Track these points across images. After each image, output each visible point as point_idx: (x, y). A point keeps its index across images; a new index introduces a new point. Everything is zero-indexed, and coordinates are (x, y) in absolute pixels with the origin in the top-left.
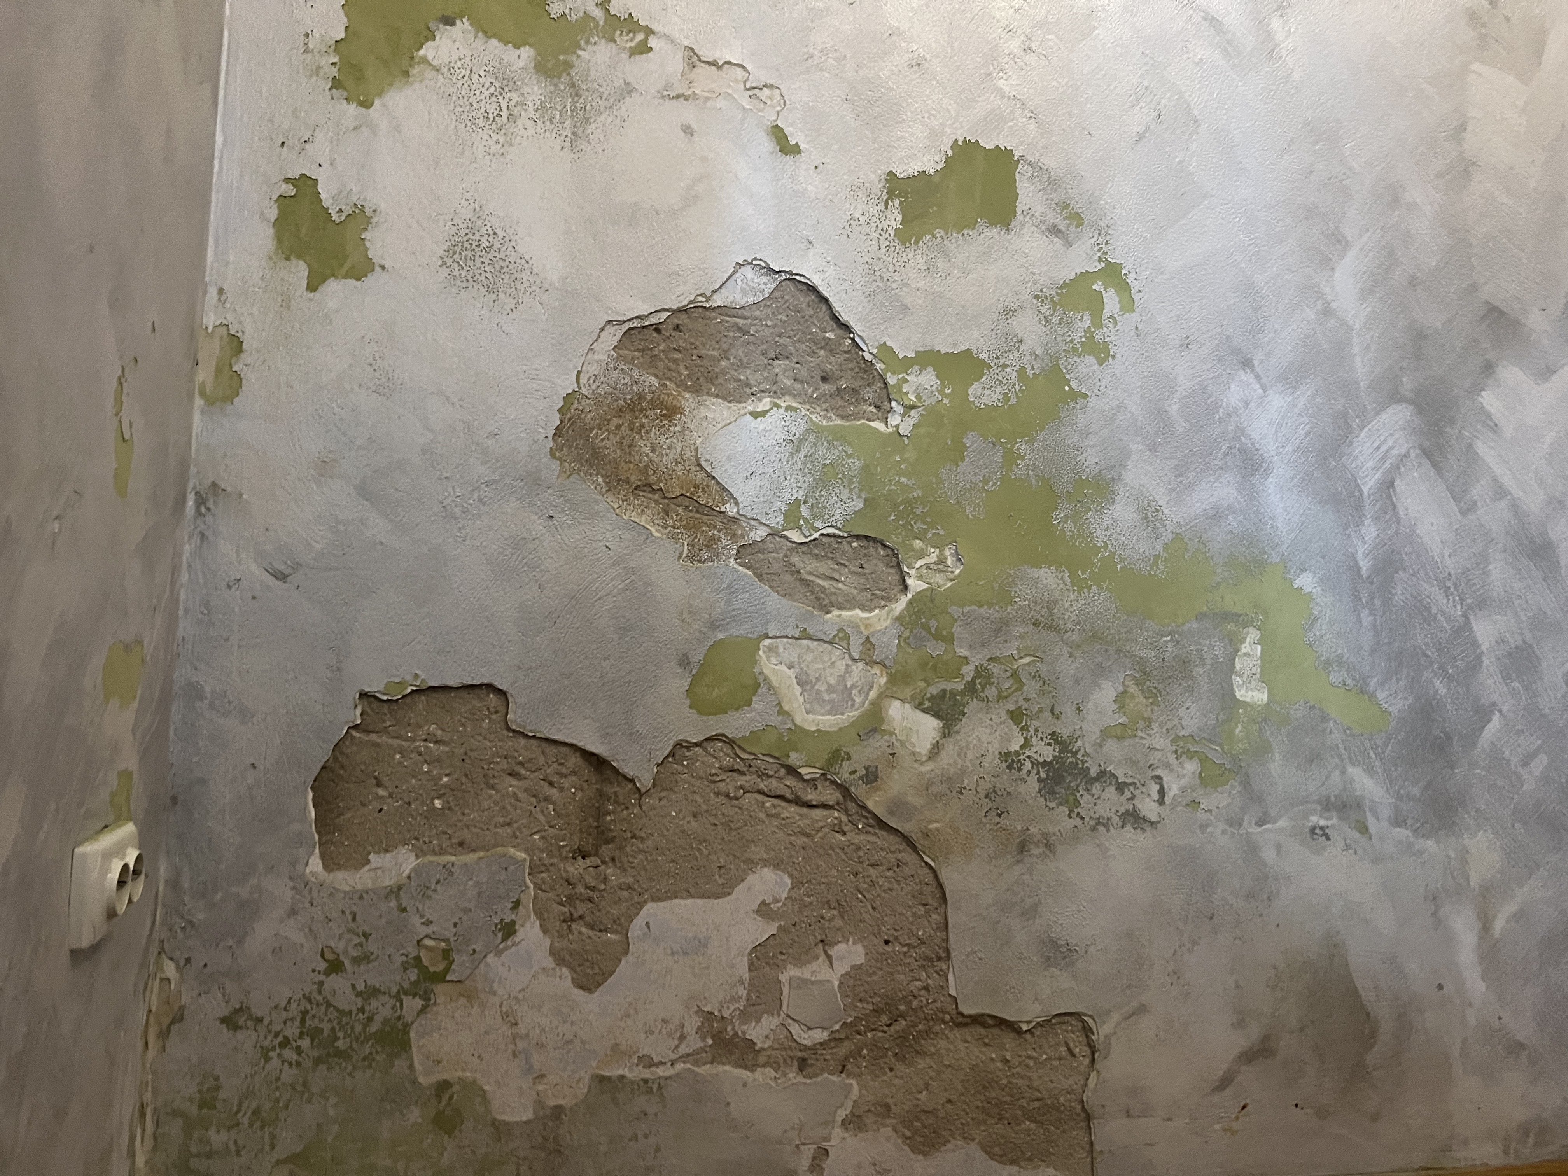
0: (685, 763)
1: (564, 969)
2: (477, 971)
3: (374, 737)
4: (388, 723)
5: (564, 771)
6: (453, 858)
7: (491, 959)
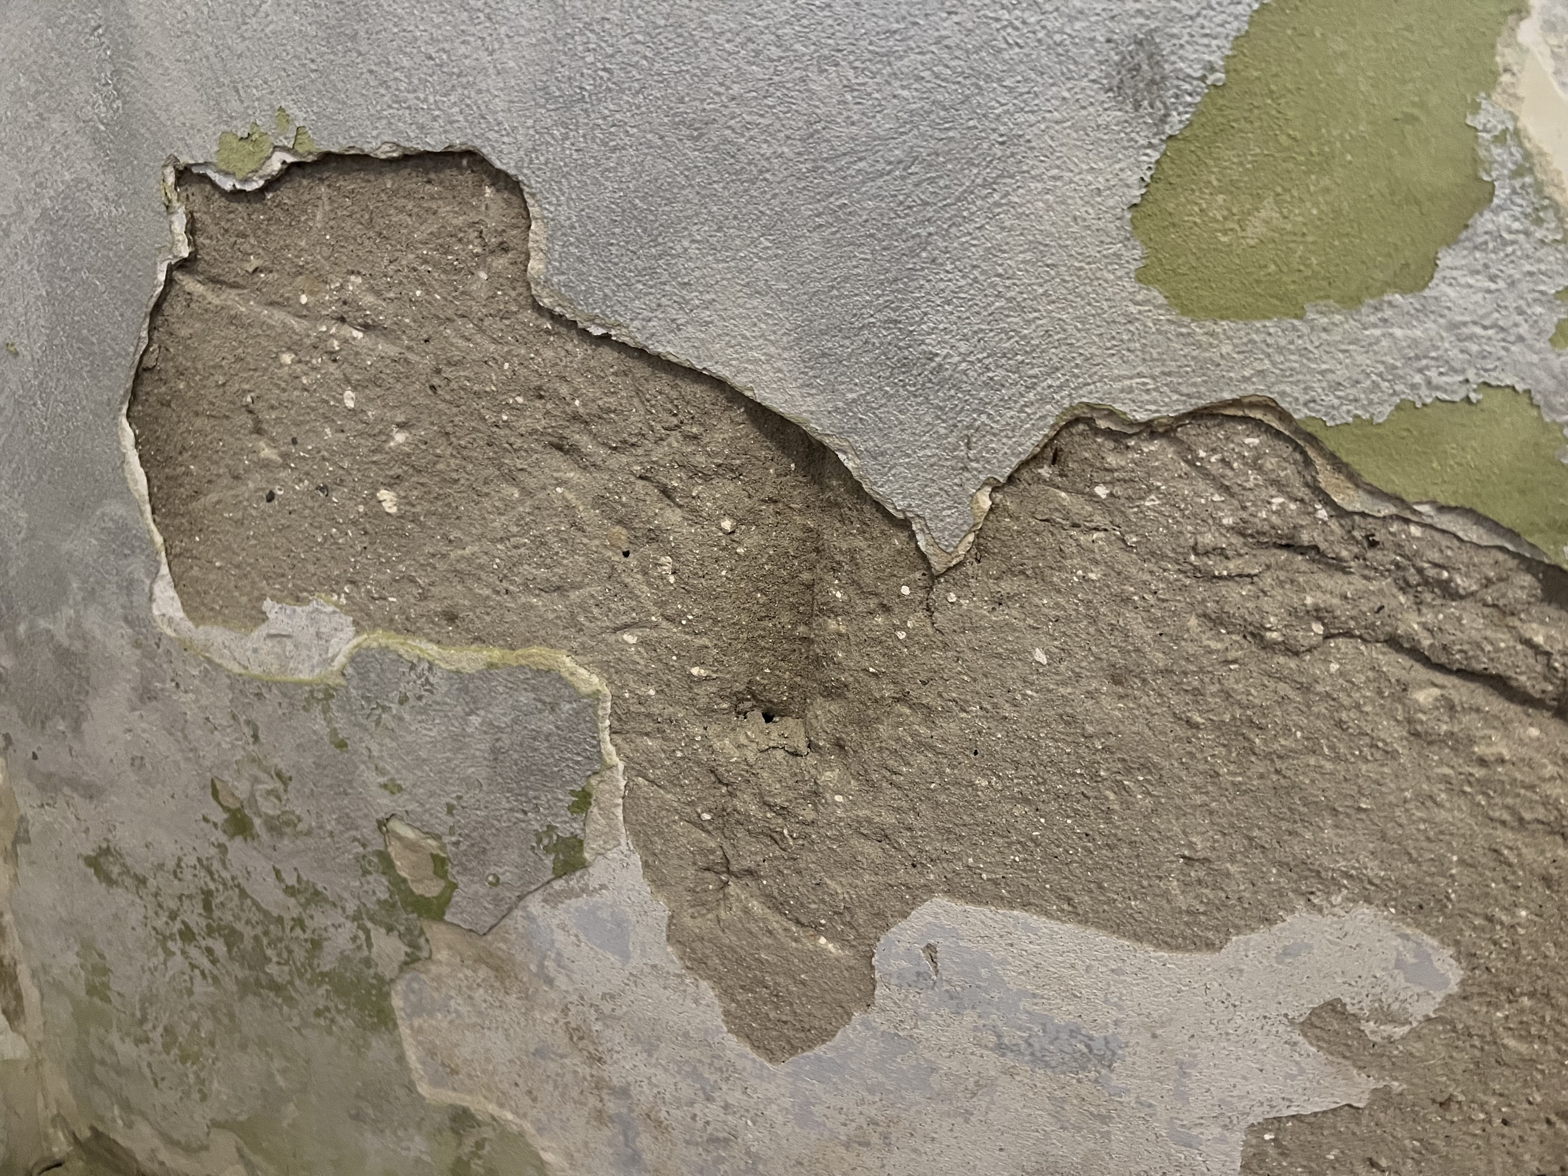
0: (1101, 491)
1: (704, 984)
2: (507, 921)
3: (230, 297)
4: (255, 262)
5: (700, 460)
6: (433, 649)
7: (535, 905)
